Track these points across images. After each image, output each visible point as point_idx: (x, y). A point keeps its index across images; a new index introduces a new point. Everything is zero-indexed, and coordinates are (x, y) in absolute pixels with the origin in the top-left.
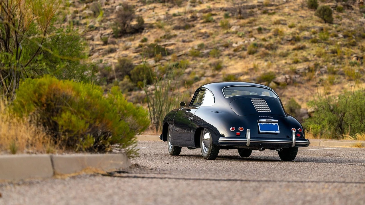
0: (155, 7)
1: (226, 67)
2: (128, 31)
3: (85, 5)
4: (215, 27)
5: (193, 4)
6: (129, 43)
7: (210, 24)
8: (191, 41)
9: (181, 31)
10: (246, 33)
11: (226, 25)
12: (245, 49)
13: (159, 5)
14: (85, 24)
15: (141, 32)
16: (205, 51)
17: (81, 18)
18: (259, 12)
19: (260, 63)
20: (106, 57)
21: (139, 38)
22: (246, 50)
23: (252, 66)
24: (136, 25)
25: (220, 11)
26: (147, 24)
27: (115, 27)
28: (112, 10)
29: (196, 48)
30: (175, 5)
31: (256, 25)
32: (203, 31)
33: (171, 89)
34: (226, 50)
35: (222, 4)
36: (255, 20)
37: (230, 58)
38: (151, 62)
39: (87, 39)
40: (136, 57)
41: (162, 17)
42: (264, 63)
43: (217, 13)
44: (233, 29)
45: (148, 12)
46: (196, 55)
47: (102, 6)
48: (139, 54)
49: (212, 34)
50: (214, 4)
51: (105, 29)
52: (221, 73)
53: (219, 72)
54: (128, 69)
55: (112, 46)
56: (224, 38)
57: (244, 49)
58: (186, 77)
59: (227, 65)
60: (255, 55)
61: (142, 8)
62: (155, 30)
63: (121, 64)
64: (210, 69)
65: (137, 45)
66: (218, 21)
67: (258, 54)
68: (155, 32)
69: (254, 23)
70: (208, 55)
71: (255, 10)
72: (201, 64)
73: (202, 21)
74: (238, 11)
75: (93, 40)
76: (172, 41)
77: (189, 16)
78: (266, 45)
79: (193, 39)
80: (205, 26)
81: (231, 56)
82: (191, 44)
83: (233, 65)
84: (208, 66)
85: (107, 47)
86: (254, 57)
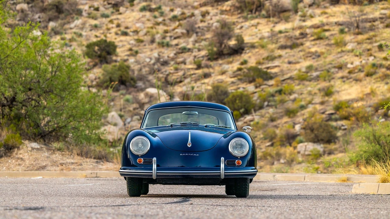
0: (258, 23)
1: (338, 92)
2: (225, 52)
3: (177, 23)
4: (328, 45)
5: (303, 18)
6: (226, 67)
7: (322, 41)
8: (298, 63)
9: (288, 50)
10: (363, 51)
11: (340, 42)
12: (362, 70)
13: (263, 21)
14: (177, 45)
15: (241, 53)
16: (315, 74)
17: (173, 38)
18: (381, 26)
19: (380, 87)
20: (198, 84)
21: (237, 61)
22: (362, 71)
23: (368, 90)
24: (235, 45)
25: (334, 26)
26: (247, 43)
27: (210, 48)
28: (209, 28)
29: (304, 70)
30: (282, 20)
31: (376, 42)
32: (313, 50)
33: (272, 120)
34: (340, 71)
35: (337, 18)
36: (375, 36)
37: (344, 82)
38: (251, 88)
39: (178, 62)
40: (233, 83)
41: (266, 35)
42: (383, 86)
43: (331, 28)
44: (349, 47)
45: (250, 29)
46: (303, 78)
47: (196, 24)
48: (236, 78)
49: (323, 53)
50: (327, 17)
51: (199, 50)
52: (331, 99)
53: (330, 98)
54: (222, 97)
55: (206, 70)
56: (338, 58)
57: (360, 71)
58: (291, 106)
59: (340, 90)
60: (374, 77)
61: (243, 24)
62: (257, 50)
63: (214, 91)
64: (319, 94)
65: (235, 69)
66: (332, 38)
67: (377, 75)
68: (256, 52)
69: (374, 39)
70: (317, 78)
71: (376, 23)
72: (309, 89)
73: (312, 38)
74: (356, 25)
75: (185, 64)
76: (276, 63)
77: (297, 33)
78: (387, 65)
79: (300, 60)
80: (316, 44)
81: (345, 79)
82: (298, 66)
83: (347, 90)
84: (317, 91)
85: (200, 72)
86: (372, 79)
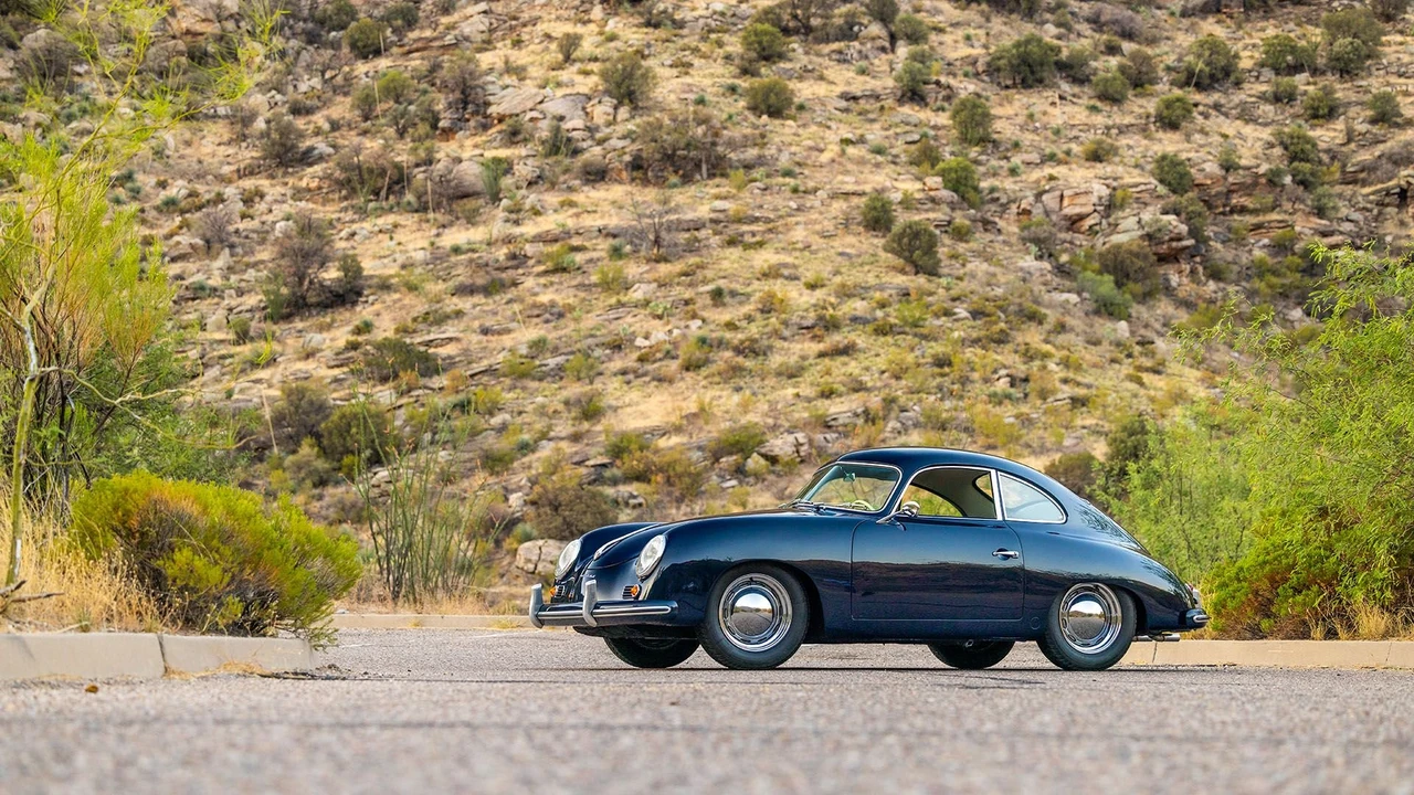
0: (396, 226)
1: (615, 409)
2: (312, 299)
3: (178, 220)
4: (581, 286)
5: (514, 216)
6: (316, 338)
7: (566, 276)
8: (508, 331)
9: (479, 299)
10: (674, 305)
11: (614, 280)
12: (673, 353)
13: (409, 220)
14: (180, 277)
15: (354, 303)
16: (552, 362)
17: (167, 259)
18: (715, 240)
19: (720, 397)
20: (243, 383)
21: (348, 322)
22: (674, 358)
23: (693, 408)
24: (339, 280)
25: (596, 238)
26: (372, 277)
27: (272, 287)
28: (263, 236)
29: (524, 350)
30: (458, 218)
31: (705, 282)
32: (544, 298)
33: (447, 479)
34: (616, 356)
35: (602, 217)
36: (701, 267)
37: (628, 383)
38: (385, 395)
39: (184, 324)
40: (336, 380)
41: (420, 256)
42: (729, 397)
43: (587, 244)
44: (637, 294)
45: (375, 240)
46: (521, 373)
47: (229, 222)
48: (345, 369)
49: (571, 308)
50: (577, 215)
51: (241, 293)
52: (599, 428)
53: (594, 424)
54: (313, 418)
55: (265, 348)
56: (610, 321)
57: (669, 355)
58: (491, 442)
59: (620, 403)
60: (704, 371)
61: (355, 227)
62: (396, 296)
63: (291, 403)
64: (565, 415)
65: (341, 343)
66: (590, 268)
67: (713, 368)
68: (395, 302)
69: (700, 275)
70: (559, 373)
71: (702, 234)
72: (540, 399)
73: (542, 268)
74: (652, 237)
75: (203, 328)
76: (451, 330)
77: (501, 253)
78: (736, 342)
79: (513, 325)
80: (552, 284)
81: (631, 376)
82: (507, 340)
83: (637, 404)
84: (561, 407)
85: (246, 350)
86: (700, 378)
